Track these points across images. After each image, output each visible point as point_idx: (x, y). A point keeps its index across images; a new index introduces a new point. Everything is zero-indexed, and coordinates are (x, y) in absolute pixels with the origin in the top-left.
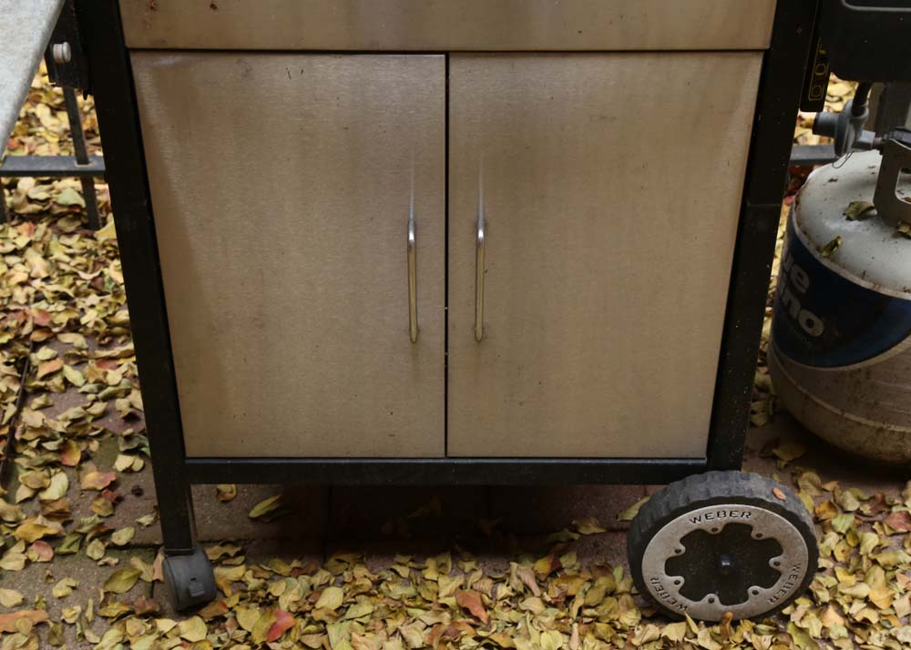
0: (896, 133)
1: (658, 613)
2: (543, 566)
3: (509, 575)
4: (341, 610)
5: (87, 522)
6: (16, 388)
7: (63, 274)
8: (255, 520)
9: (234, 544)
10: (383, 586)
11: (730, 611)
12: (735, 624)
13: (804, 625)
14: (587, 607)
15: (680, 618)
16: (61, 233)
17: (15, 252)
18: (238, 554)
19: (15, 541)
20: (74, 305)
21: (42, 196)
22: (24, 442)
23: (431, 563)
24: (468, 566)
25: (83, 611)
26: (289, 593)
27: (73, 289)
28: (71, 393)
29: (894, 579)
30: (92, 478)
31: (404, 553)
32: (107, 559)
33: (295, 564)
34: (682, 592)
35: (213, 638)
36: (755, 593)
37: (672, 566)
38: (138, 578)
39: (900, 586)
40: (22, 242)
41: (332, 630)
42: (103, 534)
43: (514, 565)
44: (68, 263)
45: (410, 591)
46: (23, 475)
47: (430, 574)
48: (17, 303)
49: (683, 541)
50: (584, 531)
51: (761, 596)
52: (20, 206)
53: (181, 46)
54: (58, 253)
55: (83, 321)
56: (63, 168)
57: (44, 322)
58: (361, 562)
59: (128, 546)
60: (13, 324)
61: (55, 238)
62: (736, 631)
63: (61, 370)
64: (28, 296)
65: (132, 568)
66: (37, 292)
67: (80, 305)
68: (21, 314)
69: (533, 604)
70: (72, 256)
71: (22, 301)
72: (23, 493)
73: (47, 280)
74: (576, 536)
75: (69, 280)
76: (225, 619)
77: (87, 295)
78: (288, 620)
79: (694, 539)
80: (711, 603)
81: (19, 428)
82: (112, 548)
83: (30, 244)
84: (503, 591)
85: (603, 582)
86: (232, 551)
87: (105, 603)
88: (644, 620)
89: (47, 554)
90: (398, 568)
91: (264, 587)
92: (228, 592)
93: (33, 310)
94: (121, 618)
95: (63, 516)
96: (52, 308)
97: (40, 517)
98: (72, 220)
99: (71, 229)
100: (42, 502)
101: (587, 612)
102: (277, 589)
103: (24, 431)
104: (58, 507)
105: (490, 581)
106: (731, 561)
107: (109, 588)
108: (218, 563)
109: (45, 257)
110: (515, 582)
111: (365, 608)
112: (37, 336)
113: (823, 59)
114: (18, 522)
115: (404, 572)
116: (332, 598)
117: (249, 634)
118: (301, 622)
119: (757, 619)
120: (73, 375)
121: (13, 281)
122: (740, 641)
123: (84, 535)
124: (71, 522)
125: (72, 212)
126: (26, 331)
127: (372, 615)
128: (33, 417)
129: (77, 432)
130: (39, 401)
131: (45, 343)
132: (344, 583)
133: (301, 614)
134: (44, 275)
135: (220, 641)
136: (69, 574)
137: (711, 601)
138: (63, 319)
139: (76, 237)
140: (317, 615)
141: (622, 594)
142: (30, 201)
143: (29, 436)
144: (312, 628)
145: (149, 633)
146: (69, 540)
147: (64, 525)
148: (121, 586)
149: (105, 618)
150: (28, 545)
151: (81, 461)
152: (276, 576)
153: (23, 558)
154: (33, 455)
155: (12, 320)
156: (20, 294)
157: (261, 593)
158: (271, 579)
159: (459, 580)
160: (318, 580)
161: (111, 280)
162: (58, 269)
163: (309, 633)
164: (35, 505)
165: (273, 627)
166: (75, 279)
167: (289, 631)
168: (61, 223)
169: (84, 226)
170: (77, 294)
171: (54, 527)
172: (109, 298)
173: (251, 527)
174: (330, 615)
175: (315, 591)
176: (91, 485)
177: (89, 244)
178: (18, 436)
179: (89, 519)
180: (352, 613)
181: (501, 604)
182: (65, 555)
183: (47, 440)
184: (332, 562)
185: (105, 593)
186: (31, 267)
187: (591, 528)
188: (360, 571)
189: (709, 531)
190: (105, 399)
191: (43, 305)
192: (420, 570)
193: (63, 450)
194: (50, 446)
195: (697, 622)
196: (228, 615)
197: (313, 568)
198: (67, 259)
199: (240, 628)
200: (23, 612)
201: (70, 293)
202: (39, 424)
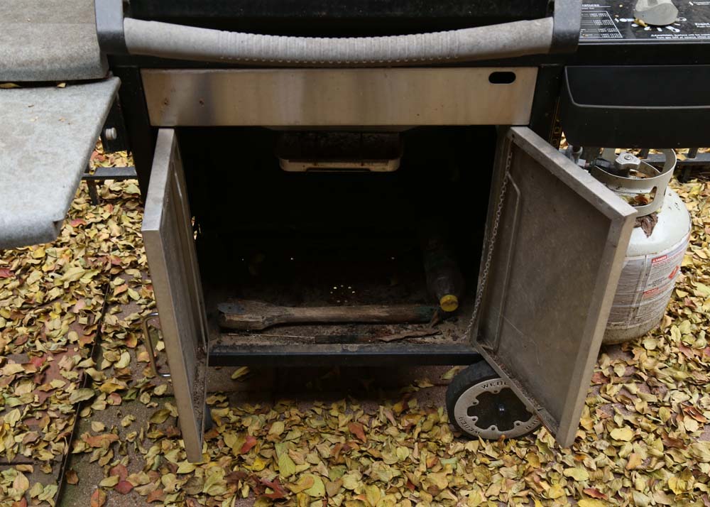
0: (598, 162)
1: (463, 435)
2: (398, 407)
3: (379, 413)
4: (283, 435)
5: (140, 381)
6: (101, 302)
7: (128, 234)
8: (235, 380)
9: (223, 395)
10: (307, 420)
11: (503, 434)
12: (506, 441)
13: (545, 441)
14: (423, 432)
15: (476, 438)
16: (128, 210)
17: (102, 222)
18: (225, 401)
19: (101, 393)
20: (134, 252)
21: (118, 189)
22: (106, 334)
23: (334, 406)
24: (355, 408)
25: (138, 435)
26: (253, 424)
27: (134, 243)
28: (132, 304)
29: (595, 412)
30: (143, 355)
31: (319, 401)
32: (152, 404)
33: (257, 407)
34: (477, 424)
35: (211, 452)
36: (518, 424)
37: (471, 411)
38: (168, 415)
39: (598, 416)
40: (106, 216)
41: (278, 447)
42: (149, 388)
43: (382, 407)
44: (131, 228)
45: (323, 423)
46: (105, 353)
47: (334, 413)
48: (103, 251)
49: (477, 398)
50: (421, 386)
51: (521, 426)
52: (105, 195)
54: (126, 222)
55: (139, 262)
56: (128, 174)
57: (118, 263)
58: (294, 406)
59: (163, 396)
60: (100, 264)
61: (124, 213)
62: (506, 445)
63: (127, 290)
64: (109, 247)
65: (165, 409)
66: (114, 245)
67: (138, 253)
68: (105, 258)
69: (392, 430)
70: (133, 223)
71: (106, 250)
72: (105, 364)
73: (119, 237)
74: (417, 389)
75: (132, 237)
76: (217, 440)
77: (141, 246)
78: (253, 441)
79: (483, 397)
80: (493, 430)
81: (103, 326)
82: (154, 397)
83: (110, 217)
84: (375, 423)
85: (432, 417)
86: (221, 399)
87: (150, 430)
88: (456, 439)
89: (118, 400)
90: (316, 410)
91: (240, 421)
92: (219, 424)
93: (112, 256)
94: (159, 439)
95: (127, 378)
96: (122, 254)
97: (114, 379)
98: (134, 202)
99: (133, 207)
100: (116, 370)
101: (424, 435)
102: (246, 422)
103: (106, 328)
104: (124, 372)
105: (368, 417)
106: (505, 408)
107: (152, 421)
108: (214, 406)
109: (119, 224)
110: (382, 418)
111: (297, 433)
112: (114, 271)
113: (558, 124)
114: (102, 382)
115: (319, 411)
116: (278, 428)
117: (231, 449)
118: (260, 442)
119: (518, 438)
120: (134, 294)
121: (101, 239)
122: (508, 451)
123: (140, 389)
124: (132, 381)
125: (134, 198)
126: (108, 268)
127: (301, 438)
128: (111, 319)
129: (135, 328)
130: (114, 309)
131: (118, 275)
132: (285, 418)
133: (261, 437)
134: (118, 235)
135: (214, 453)
136: (130, 412)
137: (493, 429)
138: (128, 261)
139: (136, 212)
140: (269, 438)
141: (443, 423)
142: (111, 191)
143: (109, 330)
144: (267, 446)
145: (174, 448)
146: (130, 392)
147: (128, 383)
148: (159, 420)
149: (151, 439)
150: (108, 395)
151: (137, 345)
152: (246, 414)
153: (105, 403)
154: (111, 341)
155: (101, 261)
156: (105, 246)
157: (238, 425)
158: (244, 416)
159: (350, 417)
160: (270, 417)
162: (126, 231)
163: (265, 449)
164: (112, 371)
165: (245, 446)
166: (135, 237)
167: (254, 447)
168: (128, 204)
169: (139, 205)
170: (136, 246)
171: (122, 385)
173: (232, 386)
174: (277, 438)
175: (269, 423)
176: (143, 359)
178: (102, 331)
179: (142, 380)
180: (289, 437)
181: (374, 431)
182: (127, 401)
183: (117, 332)
184: (278, 406)
185: (150, 425)
186: (111, 230)
187: (426, 384)
188: (294, 411)
189: (493, 392)
190: (151, 308)
191: (117, 253)
192: (328, 410)
193: (127, 339)
194: (120, 336)
195: (485, 440)
196: (219, 438)
197: (267, 409)
198: (131, 225)
199: (226, 446)
200: (104, 436)
201: (132, 245)
202: (114, 323)
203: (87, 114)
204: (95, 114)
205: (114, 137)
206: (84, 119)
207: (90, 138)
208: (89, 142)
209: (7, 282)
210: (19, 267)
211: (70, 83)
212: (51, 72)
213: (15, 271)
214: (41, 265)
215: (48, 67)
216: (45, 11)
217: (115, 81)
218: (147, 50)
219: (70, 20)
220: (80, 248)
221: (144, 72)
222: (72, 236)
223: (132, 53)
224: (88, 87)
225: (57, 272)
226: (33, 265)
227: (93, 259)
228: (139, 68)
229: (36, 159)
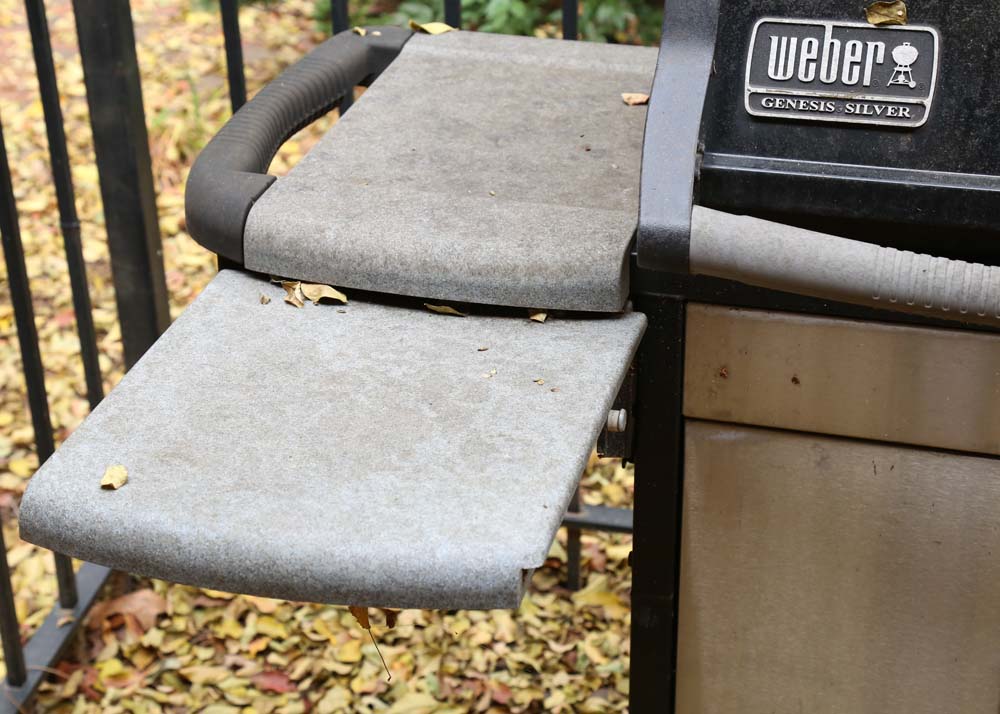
7: (530, 640)
16: (535, 589)
20: (539, 682)
27: (541, 661)
44: (538, 629)
48: (475, 670)
53: (747, 420)
54: (528, 615)
55: (548, 703)
57: (503, 699)
60: (467, 694)
61: (527, 595)
64: (489, 663)
66: (500, 660)
67: (546, 684)
68: (478, 684)
70: (543, 619)
71: (482, 667)
73: (512, 645)
75: (537, 649)
77: (555, 671)
93: (494, 680)
96: (514, 682)
98: (549, 576)
99: (546, 586)
109: (514, 617)
121: (475, 641)
125: (552, 566)
126: (481, 706)
134: (510, 639)
138: (526, 698)
139: (551, 597)
155: (468, 689)
156: (480, 659)
161: (585, 657)
162: (526, 633)
166: (544, 650)
168: (536, 578)
169: (562, 585)
170: (545, 668)
172: (580, 679)
177: (565, 607)
186: (496, 626)
191: (504, 676)
198: (537, 622)
201: (537, 665)
203: (586, 377)
204: (601, 377)
205: (622, 426)
206: (581, 385)
207: (592, 422)
208: (591, 429)
209: (281, 701)
210: (308, 674)
211: (554, 315)
212: (527, 291)
213: (298, 682)
214: (350, 677)
215: (523, 281)
216: (521, 180)
217: (637, 322)
218: (730, 268)
219: (567, 199)
220: (432, 654)
221: (693, 309)
222: (418, 627)
223: (696, 271)
224: (588, 327)
225: (381, 696)
226: (335, 674)
227: (455, 682)
228: (685, 302)
229: (492, 448)
